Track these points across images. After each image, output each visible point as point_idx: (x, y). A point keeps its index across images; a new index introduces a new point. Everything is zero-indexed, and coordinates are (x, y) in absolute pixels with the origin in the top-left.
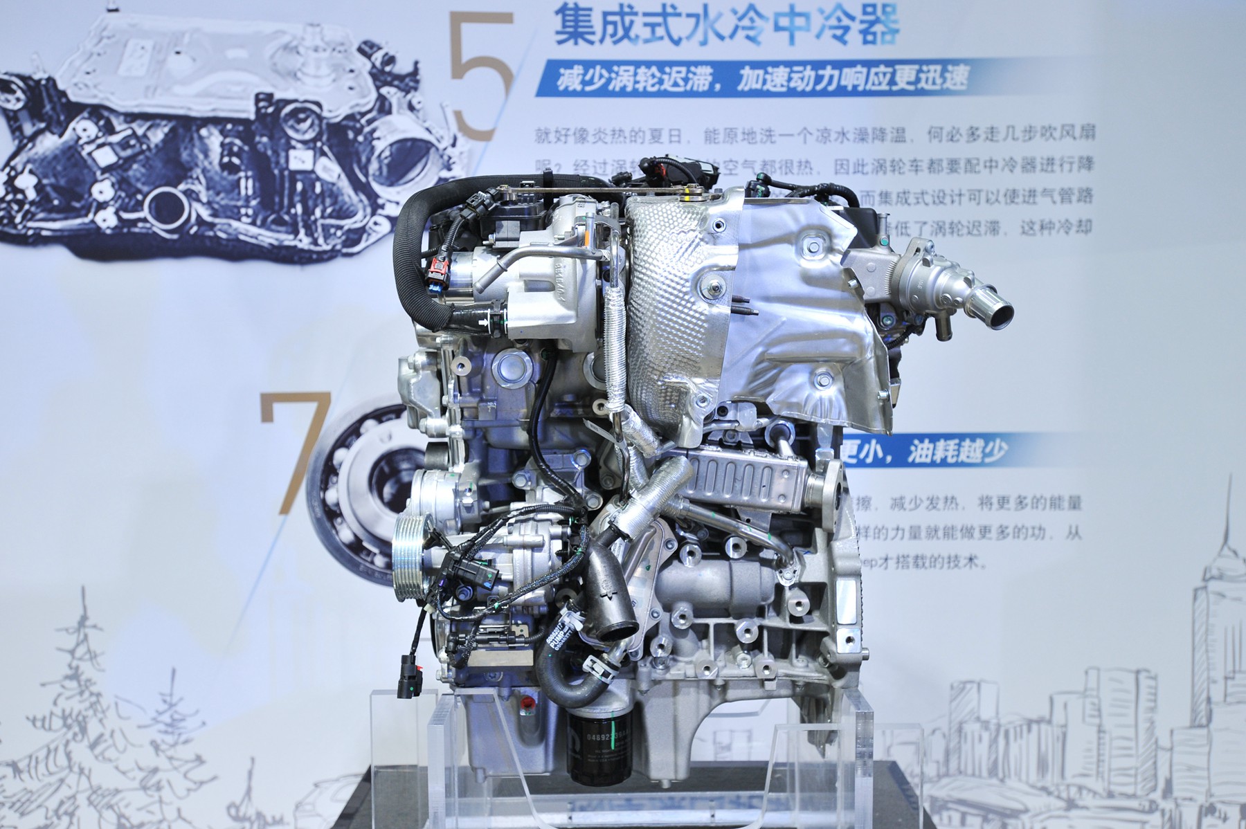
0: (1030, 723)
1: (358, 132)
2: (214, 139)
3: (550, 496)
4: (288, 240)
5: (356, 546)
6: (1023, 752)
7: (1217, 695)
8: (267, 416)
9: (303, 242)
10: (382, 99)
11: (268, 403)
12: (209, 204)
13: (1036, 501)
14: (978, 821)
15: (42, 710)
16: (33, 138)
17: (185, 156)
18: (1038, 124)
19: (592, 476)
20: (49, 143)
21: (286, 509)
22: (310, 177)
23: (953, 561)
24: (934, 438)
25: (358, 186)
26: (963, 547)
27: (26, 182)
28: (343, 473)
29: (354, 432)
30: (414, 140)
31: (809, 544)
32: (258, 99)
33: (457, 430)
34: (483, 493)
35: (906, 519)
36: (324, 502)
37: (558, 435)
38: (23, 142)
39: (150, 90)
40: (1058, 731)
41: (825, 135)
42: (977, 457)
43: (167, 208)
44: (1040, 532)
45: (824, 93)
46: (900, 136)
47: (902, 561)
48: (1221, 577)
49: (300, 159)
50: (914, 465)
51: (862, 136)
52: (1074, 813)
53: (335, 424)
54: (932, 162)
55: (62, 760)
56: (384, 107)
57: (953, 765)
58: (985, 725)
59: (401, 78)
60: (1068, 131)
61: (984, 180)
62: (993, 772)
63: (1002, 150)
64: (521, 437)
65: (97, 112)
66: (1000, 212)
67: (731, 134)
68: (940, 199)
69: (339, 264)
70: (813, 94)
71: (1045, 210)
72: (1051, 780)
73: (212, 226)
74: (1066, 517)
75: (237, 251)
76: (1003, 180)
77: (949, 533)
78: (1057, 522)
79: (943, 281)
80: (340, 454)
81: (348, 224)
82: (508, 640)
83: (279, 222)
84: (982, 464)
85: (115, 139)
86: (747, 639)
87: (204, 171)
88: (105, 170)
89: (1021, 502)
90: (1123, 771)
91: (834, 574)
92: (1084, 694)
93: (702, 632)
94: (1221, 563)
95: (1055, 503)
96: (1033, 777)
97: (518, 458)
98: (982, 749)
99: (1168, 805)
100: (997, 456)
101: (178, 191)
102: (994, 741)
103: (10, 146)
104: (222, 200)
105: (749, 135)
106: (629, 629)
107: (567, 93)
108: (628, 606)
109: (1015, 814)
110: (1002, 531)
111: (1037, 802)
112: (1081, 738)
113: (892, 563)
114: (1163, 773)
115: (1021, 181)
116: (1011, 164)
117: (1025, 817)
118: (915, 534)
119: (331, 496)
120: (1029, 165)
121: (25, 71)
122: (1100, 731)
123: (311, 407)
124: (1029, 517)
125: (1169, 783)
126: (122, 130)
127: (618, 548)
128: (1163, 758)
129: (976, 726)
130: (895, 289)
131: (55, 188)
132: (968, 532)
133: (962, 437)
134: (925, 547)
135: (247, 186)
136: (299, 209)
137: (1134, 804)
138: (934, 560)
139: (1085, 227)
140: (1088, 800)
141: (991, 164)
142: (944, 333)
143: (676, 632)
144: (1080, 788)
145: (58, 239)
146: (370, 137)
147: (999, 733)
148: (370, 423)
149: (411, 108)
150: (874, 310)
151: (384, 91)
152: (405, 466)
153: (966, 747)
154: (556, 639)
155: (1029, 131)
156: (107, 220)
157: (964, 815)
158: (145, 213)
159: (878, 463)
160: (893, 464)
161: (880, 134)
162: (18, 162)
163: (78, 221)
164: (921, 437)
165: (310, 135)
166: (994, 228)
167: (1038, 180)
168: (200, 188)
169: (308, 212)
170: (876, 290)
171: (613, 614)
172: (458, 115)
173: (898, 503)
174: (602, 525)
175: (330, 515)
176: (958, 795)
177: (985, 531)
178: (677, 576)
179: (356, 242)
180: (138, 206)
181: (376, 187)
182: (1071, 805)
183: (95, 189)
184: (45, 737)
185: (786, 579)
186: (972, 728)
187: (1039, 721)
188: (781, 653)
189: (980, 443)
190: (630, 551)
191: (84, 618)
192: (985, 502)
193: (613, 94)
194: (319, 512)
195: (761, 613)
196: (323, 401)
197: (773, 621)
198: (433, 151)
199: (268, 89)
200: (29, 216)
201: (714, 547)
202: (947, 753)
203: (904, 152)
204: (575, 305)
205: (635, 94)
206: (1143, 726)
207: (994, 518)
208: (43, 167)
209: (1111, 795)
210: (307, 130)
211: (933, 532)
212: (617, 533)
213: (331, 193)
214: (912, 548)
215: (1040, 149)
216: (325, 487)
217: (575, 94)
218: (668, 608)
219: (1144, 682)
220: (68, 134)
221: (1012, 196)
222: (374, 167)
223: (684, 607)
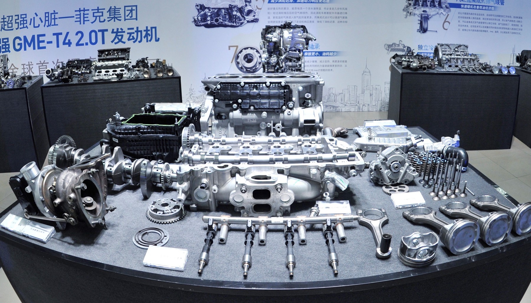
0: (340, 94)
1: (243, 9)
2: (223, 11)
3: (275, 56)
4: (233, 24)
5: (242, 68)
6: (339, 98)
7: (365, 89)
8: (229, 49)
9: (235, 24)
10: (246, 4)
11: (230, 47)
12: (222, 20)
13: (341, 61)
14: (332, 108)
15: (200, 90)
16: (200, 12)
17: (219, 13)
18: (339, 8)
19: (279, 54)
20: (202, 13)
21: (232, 62)
22: (236, 15)
23: (329, 70)
24: (326, 52)
25: (242, 16)
26: (330, 68)
27: (199, 18)
28: (240, 57)
29: (241, 51)
30: (250, 10)
31: (300, 61)
32: (229, 5)
33: (266, 50)
34: (269, 56)
35: (322, 64)
36: (237, 61)
37: (276, 50)
38: (199, 12)
39: (215, 5)
40: (344, 95)
41: (309, 8)
42: (332, 55)
43: (217, 20)
44: (341, 66)
45: (309, 3)
46: (320, 9)
47: (321, 70)
48: (366, 72)
49: (235, 13)
50: (323, 56)
51: (315, 9)
52: (346, 106)
53: (239, 50)
54: (325, 13)
55: (203, 97)
56: (246, 5)
57: (329, 100)
58: (334, 94)
59: (249, 1)
60: (343, 9)
61: (332, 15)
62: (334, 101)
63: (334, 11)
64: (272, 50)
65: (209, 8)
66: (334, 20)
67: (296, 8)
68: (326, 18)
69: (240, 27)
70: (308, 3)
71: (341, 19)
72: (343, 102)
73: (222, 23)
74: (345, 63)
75: (226, 26)
76: (334, 15)
77: (328, 66)
78: (343, 64)
79: (311, 36)
80: (239, 54)
81: (241, 22)
82: (272, 68)
83: (232, 22)
84: (333, 56)
85: (210, 11)
86: (294, 69)
87: (222, 15)
88: (209, 16)
89: (338, 61)
90: (353, 100)
91: (302, 63)
92: (347, 89)
93: (289, 69)
94: (366, 70)
95: (343, 61)
96: (340, 102)
97: (272, 53)
98: (333, 98)
99: (358, 105)
100: (335, 55)
101: (218, 18)
102: (335, 97)
103: (198, 13)
104: (224, 19)
105: (298, 8)
106: (283, 67)
107: (272, 3)
108: (282, 65)
109: (338, 107)
110: (336, 66)
111: (341, 105)
112: (347, 96)
113: (320, 70)
114: (358, 100)
115: (338, 15)
116: (336, 13)
117: (339, 107)
118: (323, 66)
119: (238, 60)
120: (338, 13)
121: (200, 4)
122: (350, 95)
123: (236, 48)
124: (339, 64)
125: (359, 102)
126: (211, 10)
127: (282, 60)
128: (358, 98)
129: (332, 94)
130: (307, 37)
131: (203, 18)
132: (331, 66)
133: (330, 52)
134: (325, 68)
135: (227, 17)
136: (234, 20)
137: (354, 105)
138: (326, 70)
139: (346, 22)
140: (348, 105)
141: (333, 13)
142: (312, 41)
143: (287, 69)
144: (347, 103)
145: (203, 25)
146: (244, 10)
147: (335, 95)
148: (244, 50)
149: (250, 5)
150: (305, 39)
151: (246, 3)
152: (248, 56)
153: (331, 98)
154: (276, 68)
155: (338, 8)
156: (209, 22)
157: (330, 108)
158: (214, 21)
159: (318, 56)
160: (320, 56)
161: (317, 8)
162: (198, 15)
163: (205, 23)
164: (324, 52)
165: (236, 10)
166: (334, 22)
167: (340, 15)
168: (221, 18)
169: (235, 20)
170: (305, 37)
171: (281, 66)
172: (257, 6)
173: (321, 62)
174: (280, 58)
175: (238, 63)
176: (330, 105)
177: (333, 66)
178: (287, 63)
179: (242, 24)
180: (213, 20)
181: (245, 16)
182: (345, 105)
183: (208, 18)
184: (201, 94)
185: (297, 64)
186: (332, 95)
187: (341, 93)
188: (297, 71)
189: (332, 53)
190: (283, 61)
191: (205, 77)
192: (333, 61)
193: (279, 3)
194: (236, 63)
195: (295, 67)
196: (237, 47)
197: (296, 68)
198: (253, 12)
199: (230, 4)
200: (200, 22)
201: (291, 61)
202: (328, 98)
203: (320, 11)
204: (278, 39)
205: (282, 3)
206: (355, 94)
207: (335, 64)
208: (202, 16)
209: (351, 104)
210: (236, 9)
211: (326, 66)
212: (281, 59)
213: (239, 17)
214: (323, 68)
215: (340, 11)
216: (237, 59)
217: (273, 3)
218: (286, 67)
219: (356, 87)
220: (205, 11)
221: (336, 17)
222: (245, 14)
223: (288, 67)
